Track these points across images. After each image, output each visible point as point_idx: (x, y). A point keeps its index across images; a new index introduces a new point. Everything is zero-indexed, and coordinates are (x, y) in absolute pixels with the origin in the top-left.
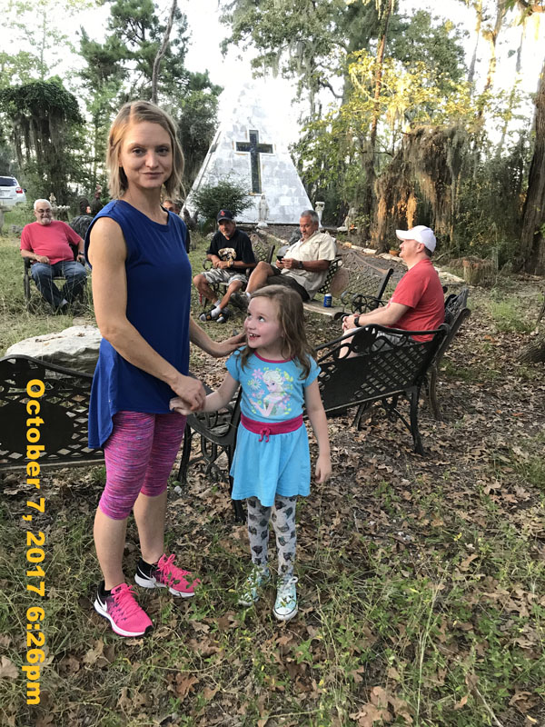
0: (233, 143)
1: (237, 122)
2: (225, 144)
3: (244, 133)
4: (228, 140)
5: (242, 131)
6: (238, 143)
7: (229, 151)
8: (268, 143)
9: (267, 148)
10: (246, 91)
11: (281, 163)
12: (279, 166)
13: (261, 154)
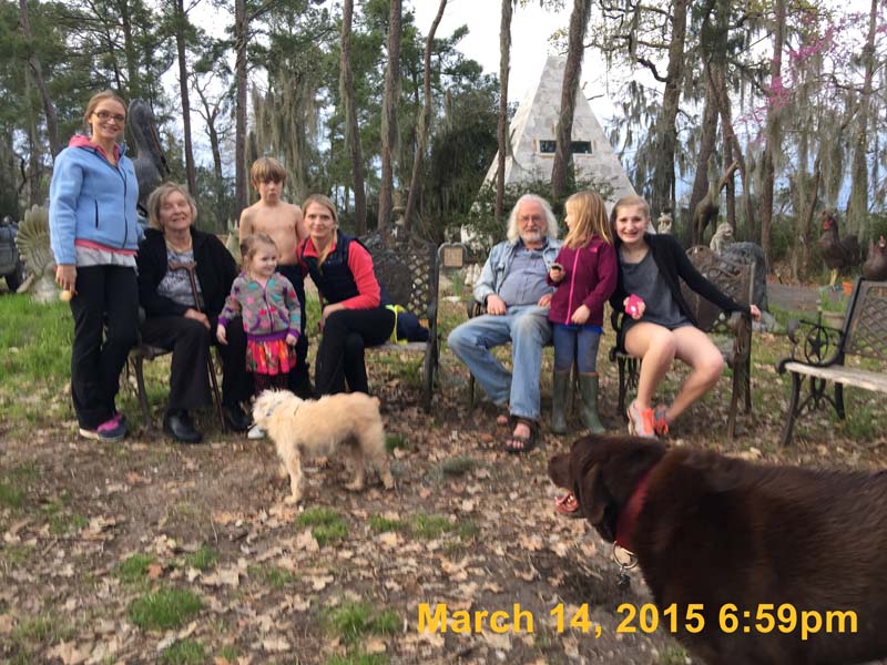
0: (535, 142)
1: (540, 114)
2: (523, 144)
3: (549, 130)
4: (528, 139)
5: (547, 126)
6: (541, 142)
7: (531, 153)
8: (584, 140)
9: (584, 147)
10: (552, 72)
11: (603, 166)
12: (601, 172)
13: (575, 155)
